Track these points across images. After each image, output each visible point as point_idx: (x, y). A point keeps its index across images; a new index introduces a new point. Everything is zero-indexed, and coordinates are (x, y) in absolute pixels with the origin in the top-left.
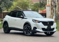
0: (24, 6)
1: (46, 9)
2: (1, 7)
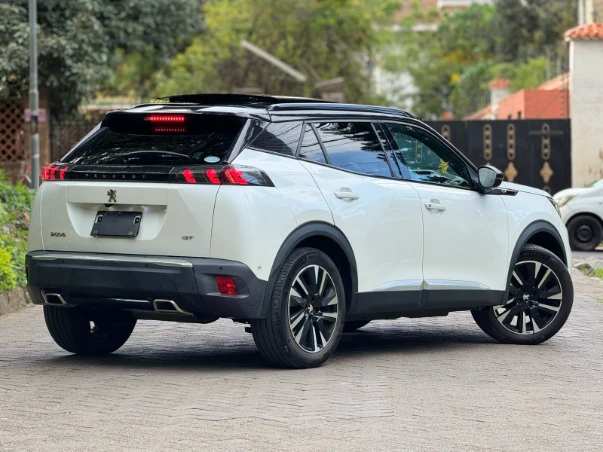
0: (321, 45)
1: (565, 69)
2: (70, 48)
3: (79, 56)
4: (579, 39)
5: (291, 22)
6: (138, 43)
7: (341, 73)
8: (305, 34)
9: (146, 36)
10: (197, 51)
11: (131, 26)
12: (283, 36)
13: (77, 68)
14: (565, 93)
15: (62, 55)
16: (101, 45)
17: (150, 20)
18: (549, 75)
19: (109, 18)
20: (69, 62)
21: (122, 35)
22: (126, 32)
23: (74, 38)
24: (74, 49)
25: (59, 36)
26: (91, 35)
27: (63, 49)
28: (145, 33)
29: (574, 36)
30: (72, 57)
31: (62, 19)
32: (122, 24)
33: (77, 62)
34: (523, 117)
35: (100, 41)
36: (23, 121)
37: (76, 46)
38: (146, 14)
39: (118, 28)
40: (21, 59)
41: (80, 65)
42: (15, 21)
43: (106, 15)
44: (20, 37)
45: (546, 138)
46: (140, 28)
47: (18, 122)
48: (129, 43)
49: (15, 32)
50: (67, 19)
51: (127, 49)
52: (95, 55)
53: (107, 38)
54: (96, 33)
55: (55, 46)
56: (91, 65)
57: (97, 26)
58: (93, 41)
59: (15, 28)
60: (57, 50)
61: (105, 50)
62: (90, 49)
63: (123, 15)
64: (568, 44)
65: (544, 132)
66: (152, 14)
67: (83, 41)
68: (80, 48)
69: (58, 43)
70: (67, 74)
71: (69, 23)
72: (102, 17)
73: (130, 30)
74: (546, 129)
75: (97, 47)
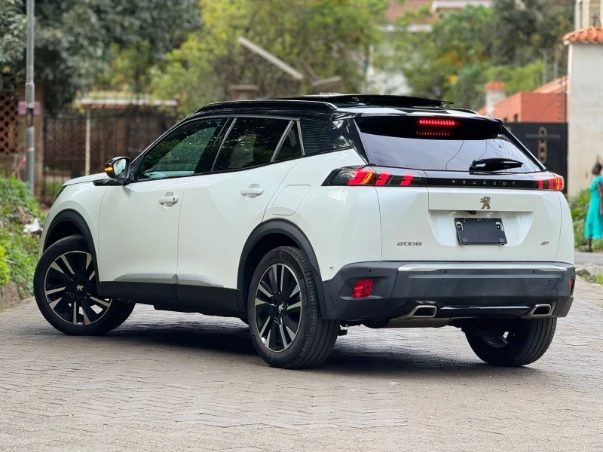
3: (75, 49)
4: (578, 42)
5: (289, 19)
6: (134, 38)
7: (337, 73)
8: (302, 33)
9: (142, 31)
10: (192, 47)
11: (128, 21)
12: (280, 33)
13: (72, 61)
14: (562, 97)
15: (58, 48)
16: (97, 40)
17: (146, 15)
18: (545, 78)
19: (105, 12)
20: (65, 55)
21: (118, 30)
22: (123, 27)
23: (70, 30)
24: (70, 42)
25: (55, 28)
26: (87, 28)
27: (58, 42)
28: (141, 27)
29: (573, 39)
30: (68, 50)
31: (58, 12)
32: (118, 18)
33: (72, 55)
34: (519, 120)
35: (96, 34)
36: (16, 113)
37: (72, 39)
38: (143, 9)
39: (114, 21)
40: (17, 51)
41: (76, 58)
42: (11, 13)
43: (102, 8)
44: (16, 28)
45: (543, 141)
46: (137, 23)
47: (12, 114)
48: (124, 38)
49: (10, 23)
50: (63, 11)
51: (122, 44)
52: (91, 49)
53: (103, 32)
54: (92, 26)
55: (51, 39)
56: (87, 58)
57: (94, 19)
58: (89, 34)
59: (11, 19)
60: (52, 43)
61: (101, 44)
62: (85, 43)
63: (120, 8)
64: (567, 48)
65: (541, 135)
66: (148, 9)
67: (79, 34)
68: (77, 41)
69: (54, 36)
70: (63, 67)
71: (65, 15)
72: (98, 11)
73: (126, 24)
74: (543, 133)
75: (93, 41)
